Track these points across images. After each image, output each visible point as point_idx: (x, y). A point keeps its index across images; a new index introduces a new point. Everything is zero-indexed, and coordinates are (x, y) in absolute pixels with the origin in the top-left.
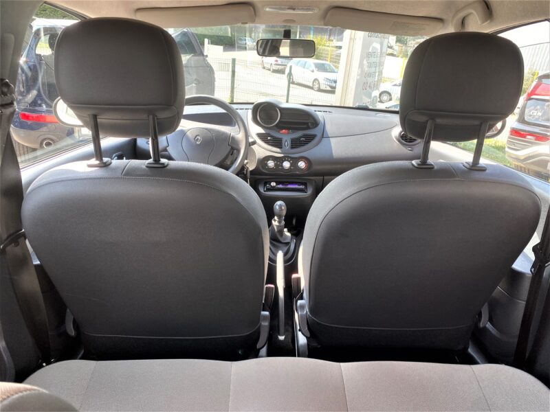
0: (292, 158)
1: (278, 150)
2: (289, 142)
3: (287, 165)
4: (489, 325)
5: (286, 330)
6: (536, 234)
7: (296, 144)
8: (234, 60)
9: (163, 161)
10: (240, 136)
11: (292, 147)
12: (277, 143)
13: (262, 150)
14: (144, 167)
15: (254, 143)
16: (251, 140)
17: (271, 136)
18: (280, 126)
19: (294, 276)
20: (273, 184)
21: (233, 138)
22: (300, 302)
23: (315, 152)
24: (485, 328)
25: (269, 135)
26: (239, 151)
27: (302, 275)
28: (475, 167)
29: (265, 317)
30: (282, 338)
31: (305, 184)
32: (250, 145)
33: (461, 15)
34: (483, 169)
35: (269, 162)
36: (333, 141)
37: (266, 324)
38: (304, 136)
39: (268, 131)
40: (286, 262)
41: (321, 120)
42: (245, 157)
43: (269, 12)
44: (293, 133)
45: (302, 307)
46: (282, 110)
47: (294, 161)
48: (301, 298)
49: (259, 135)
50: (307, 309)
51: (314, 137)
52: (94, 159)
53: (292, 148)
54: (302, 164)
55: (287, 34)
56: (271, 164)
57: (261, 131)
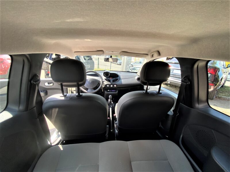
0: (113, 84)
1: (109, 83)
2: (112, 81)
3: (112, 86)
4: (161, 126)
5: (113, 128)
6: (173, 108)
7: (114, 81)
8: (98, 58)
9: (81, 94)
10: (101, 80)
12: (109, 81)
13: (106, 83)
14: (76, 96)
15: (104, 81)
16: (103, 81)
17: (108, 79)
18: (110, 77)
19: (114, 115)
20: (109, 90)
21: (99, 81)
22: (116, 122)
23: (118, 83)
24: (161, 127)
26: (100, 84)
27: (116, 115)
28: (159, 92)
29: (107, 127)
30: (112, 131)
31: (116, 90)
32: (103, 82)
33: (152, 54)
34: (161, 93)
36: (122, 80)
37: (108, 129)
40: (112, 109)
41: (119, 75)
42: (102, 85)
43: (107, 53)
44: (113, 78)
45: (117, 123)
46: (110, 73)
47: (113, 85)
48: (116, 121)
49: (105, 79)
50: (118, 124)
51: (118, 79)
52: (62, 94)
54: (115, 86)
55: (111, 57)
56: (108, 86)
57: (105, 78)
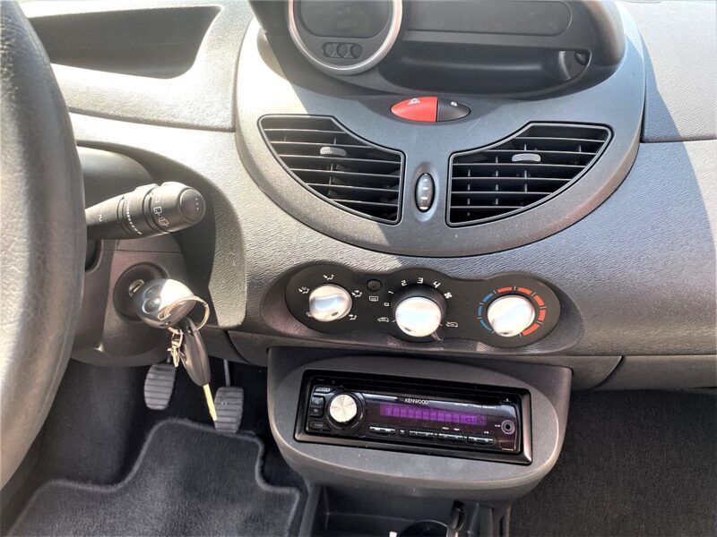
0: (451, 282)
1: (369, 227)
2: (441, 177)
3: (419, 315)
11: (460, 214)
12: (365, 182)
17: (343, 139)
25: (324, 129)
35: (320, 293)
38: (535, 137)
39: (329, 107)
44: (470, 113)
51: (592, 140)
53: (457, 216)
56: (330, 305)
